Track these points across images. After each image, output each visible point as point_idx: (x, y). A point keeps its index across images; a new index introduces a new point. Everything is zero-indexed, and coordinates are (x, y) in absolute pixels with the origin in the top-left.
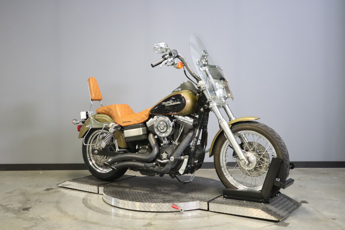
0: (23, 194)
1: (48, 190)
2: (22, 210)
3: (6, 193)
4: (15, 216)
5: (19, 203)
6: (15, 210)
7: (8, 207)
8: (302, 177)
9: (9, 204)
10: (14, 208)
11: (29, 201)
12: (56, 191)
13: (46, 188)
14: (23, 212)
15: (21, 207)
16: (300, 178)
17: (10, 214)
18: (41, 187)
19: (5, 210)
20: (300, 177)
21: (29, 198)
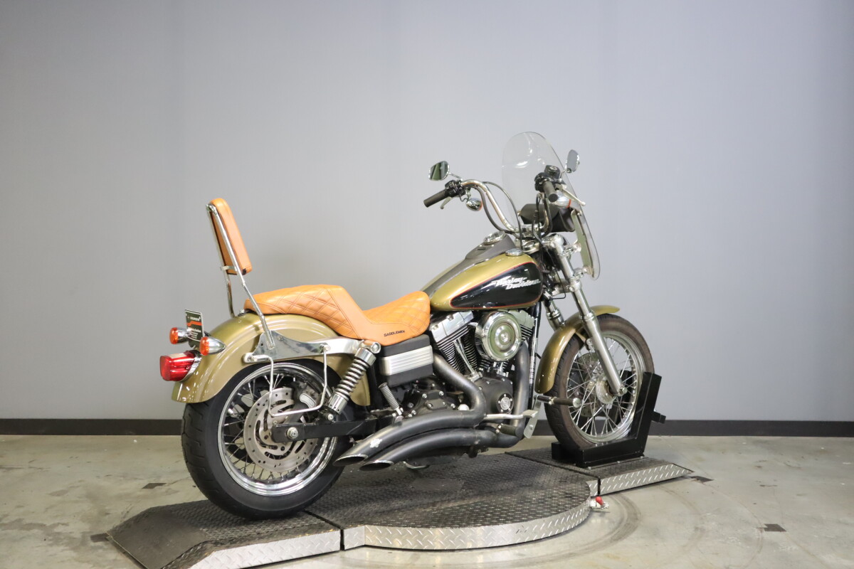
0: (92, 497)
1: (150, 486)
2: (89, 538)
3: (53, 494)
4: (73, 554)
5: (84, 522)
6: (74, 538)
7: (56, 530)
8: (765, 461)
9: (59, 524)
10: (72, 535)
11: (107, 516)
12: (169, 489)
13: (146, 482)
14: (92, 544)
15: (88, 531)
16: (760, 464)
17: (63, 551)
18: (136, 479)
19: (50, 540)
20: (760, 461)
21: (107, 508)
